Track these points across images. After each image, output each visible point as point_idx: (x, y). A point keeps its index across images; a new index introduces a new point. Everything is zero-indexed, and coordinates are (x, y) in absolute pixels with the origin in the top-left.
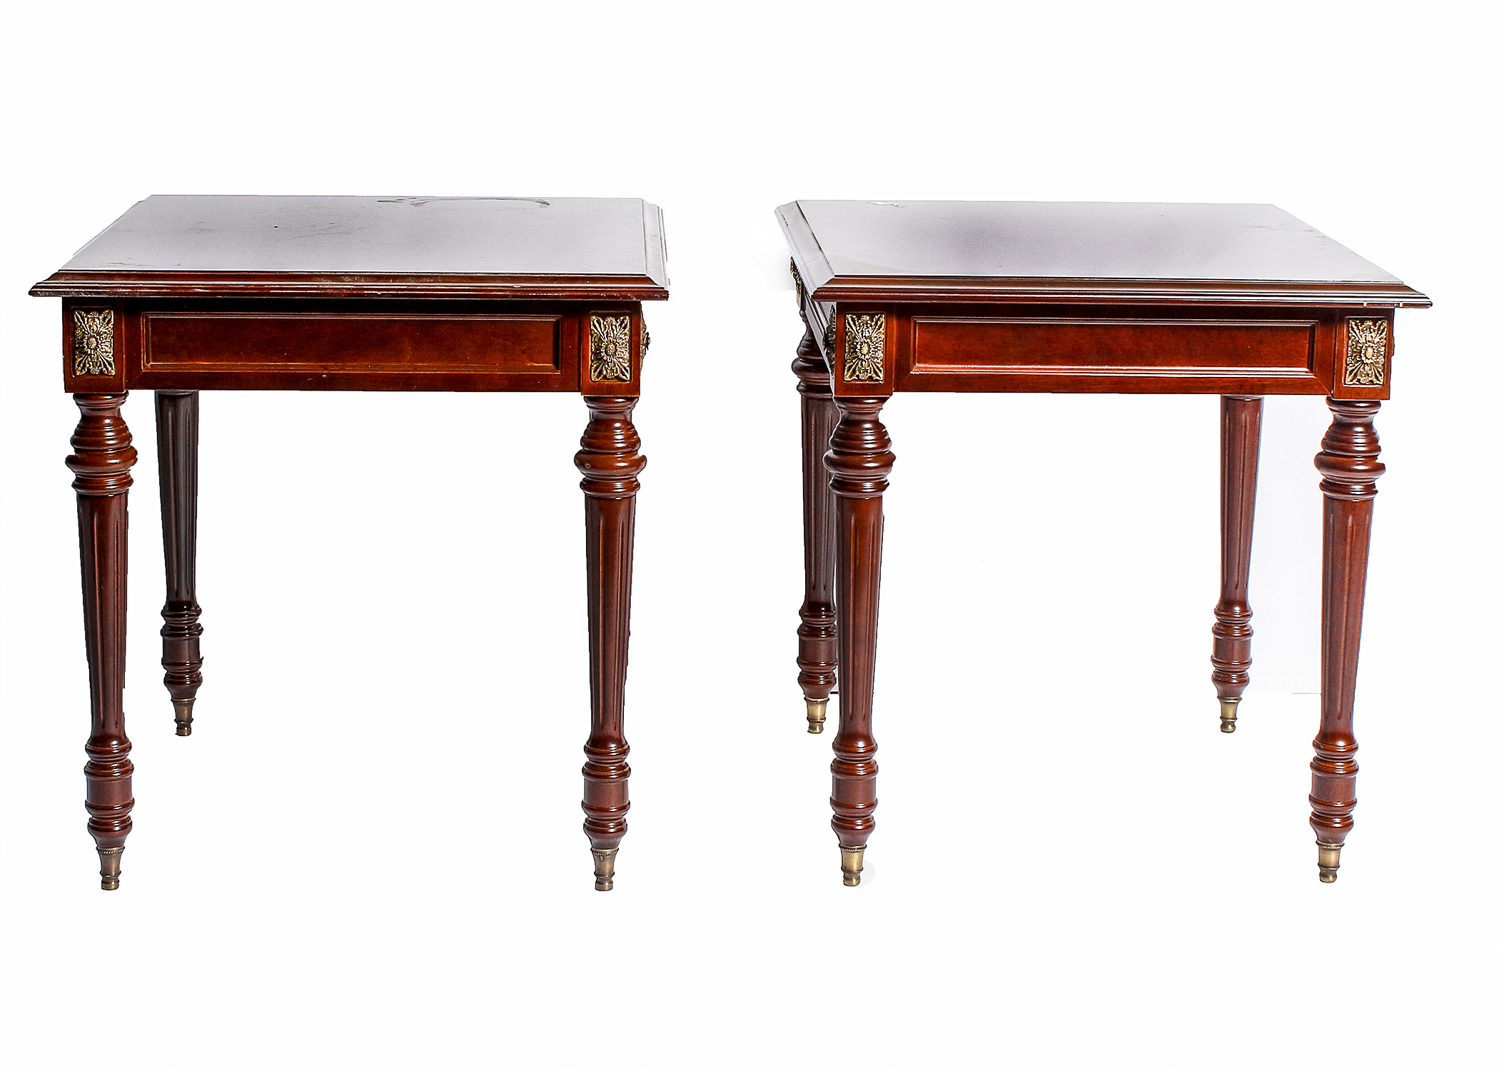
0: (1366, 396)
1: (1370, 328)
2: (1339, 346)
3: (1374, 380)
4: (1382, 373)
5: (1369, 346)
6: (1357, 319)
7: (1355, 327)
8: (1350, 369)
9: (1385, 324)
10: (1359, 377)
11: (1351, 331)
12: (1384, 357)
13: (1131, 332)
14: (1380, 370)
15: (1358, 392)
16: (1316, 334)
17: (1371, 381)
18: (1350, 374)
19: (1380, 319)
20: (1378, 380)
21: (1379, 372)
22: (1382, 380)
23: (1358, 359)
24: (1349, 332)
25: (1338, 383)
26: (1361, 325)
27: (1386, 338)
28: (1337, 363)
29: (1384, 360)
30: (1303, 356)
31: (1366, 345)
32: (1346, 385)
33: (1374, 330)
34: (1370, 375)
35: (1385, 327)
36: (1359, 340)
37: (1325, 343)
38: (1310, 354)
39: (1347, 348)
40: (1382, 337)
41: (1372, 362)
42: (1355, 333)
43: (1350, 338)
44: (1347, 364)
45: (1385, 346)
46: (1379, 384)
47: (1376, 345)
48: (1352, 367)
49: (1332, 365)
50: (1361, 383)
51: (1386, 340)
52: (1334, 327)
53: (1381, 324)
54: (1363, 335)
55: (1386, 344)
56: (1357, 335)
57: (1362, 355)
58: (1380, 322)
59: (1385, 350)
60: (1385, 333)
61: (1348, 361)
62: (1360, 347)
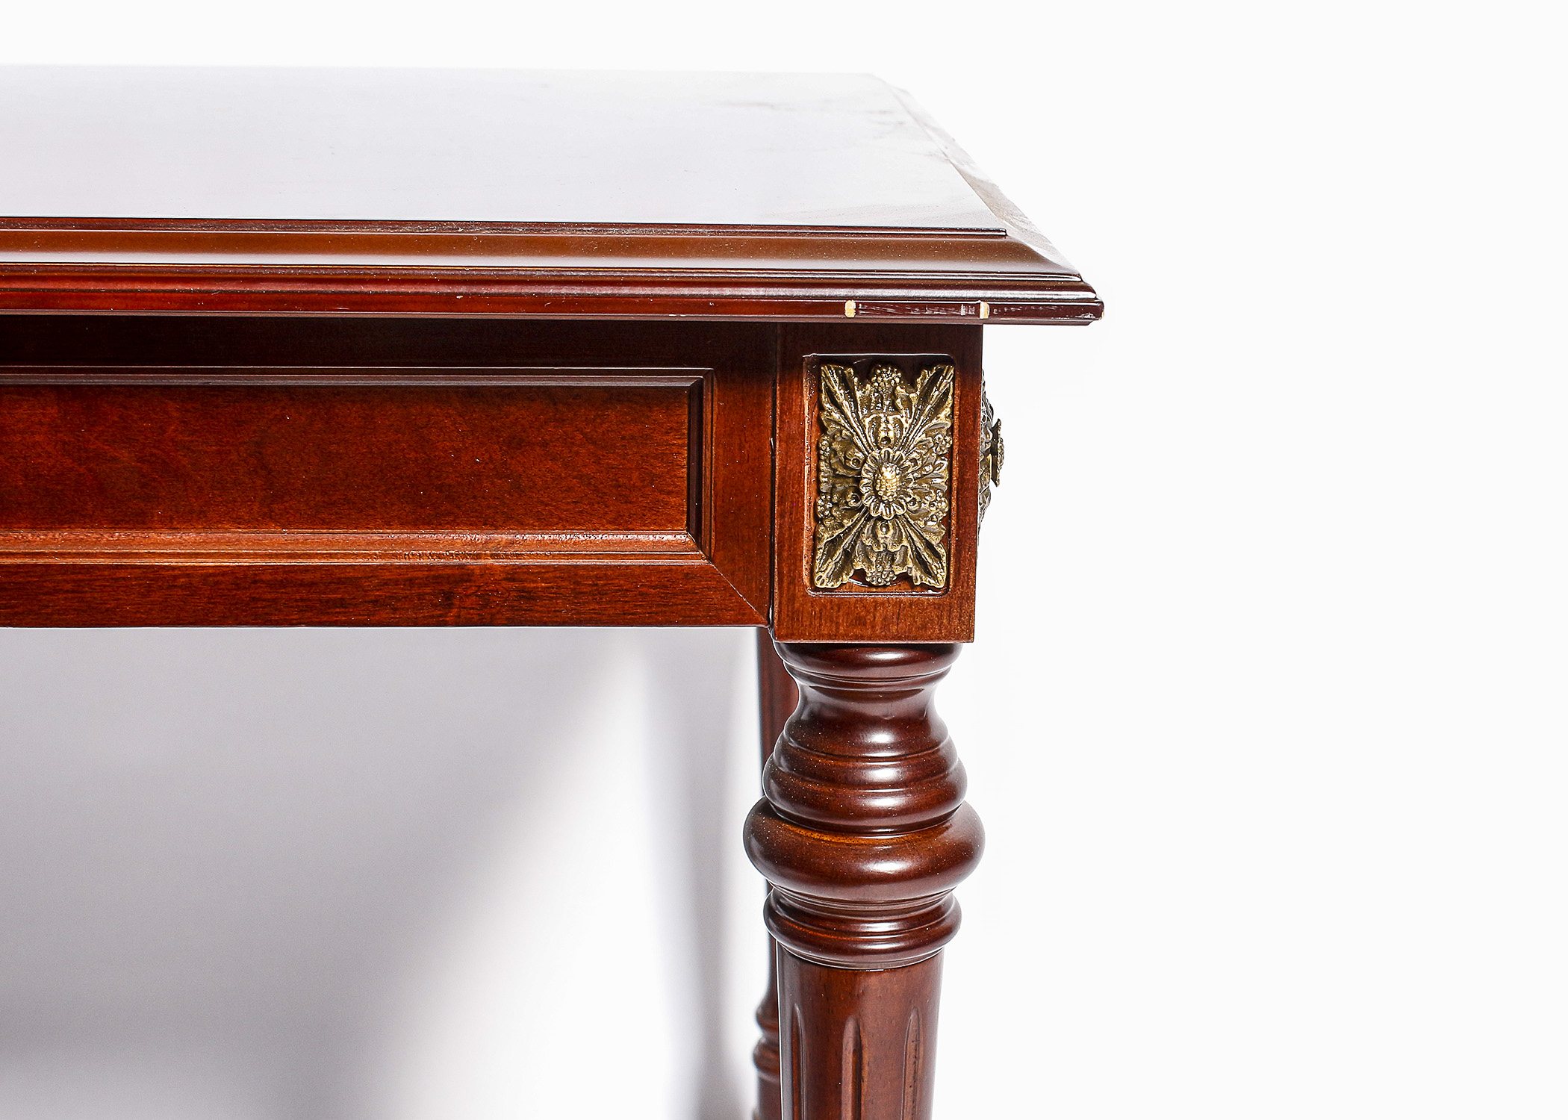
0: (886, 625)
1: (894, 395)
2: (787, 454)
3: (916, 573)
4: (942, 551)
5: (888, 459)
6: (847, 362)
7: (840, 393)
8: (826, 537)
9: (946, 382)
10: (859, 565)
11: (827, 406)
12: (948, 494)
13: (53, 411)
14: (935, 541)
15: (859, 615)
16: (707, 410)
17: (905, 578)
18: (830, 554)
19: (928, 364)
20: (927, 571)
21: (929, 546)
22: (942, 575)
23: (852, 504)
24: (822, 408)
25: (789, 583)
26: (862, 384)
27: (952, 428)
28: (782, 516)
29: (950, 504)
30: (670, 493)
31: (876, 453)
32: (817, 589)
33: (908, 402)
34: (898, 558)
35: (948, 390)
36: (855, 438)
37: (741, 447)
38: (694, 483)
39: (814, 465)
40: (938, 428)
41: (900, 512)
42: (842, 412)
43: (823, 430)
44: (818, 520)
45: (950, 455)
46: (934, 589)
47: (914, 455)
48: (833, 528)
49: (767, 521)
50: (870, 585)
51: (952, 435)
52: (770, 392)
53: (933, 381)
54: (867, 421)
55: (951, 448)
56: (846, 418)
57: (864, 490)
58: (928, 374)
59: (950, 468)
60: (947, 411)
61: (819, 509)
62: (858, 461)
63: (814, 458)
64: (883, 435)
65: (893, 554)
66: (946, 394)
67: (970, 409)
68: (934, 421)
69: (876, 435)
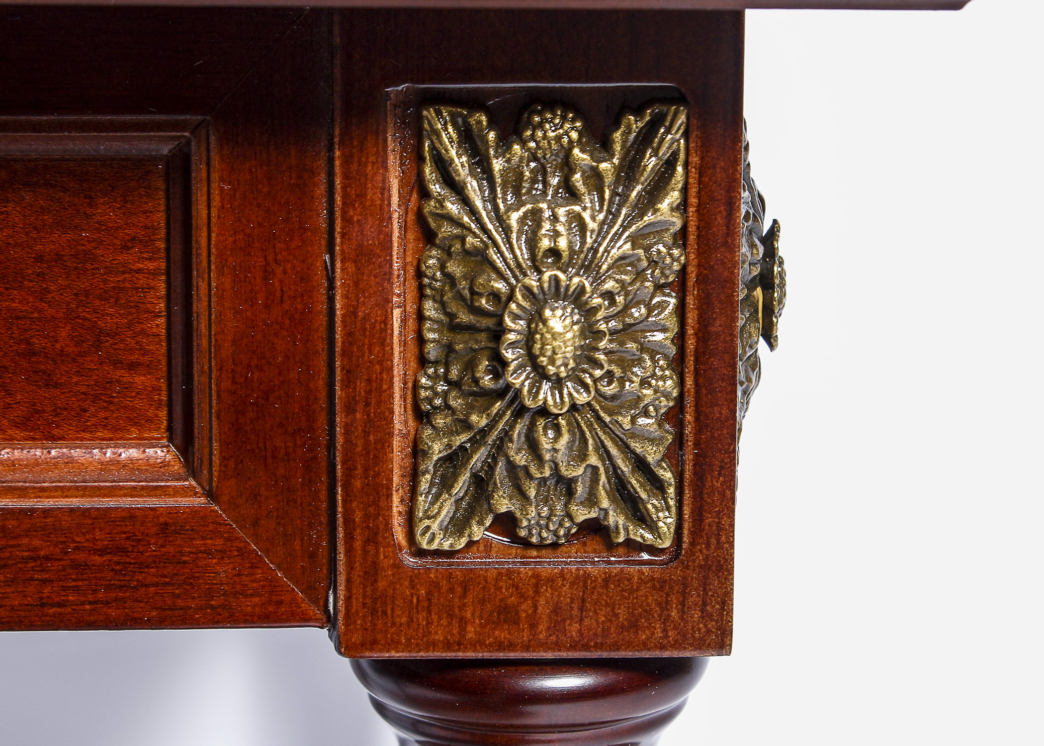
0: (557, 622)
1: (567, 166)
2: (356, 285)
3: (616, 519)
4: (667, 475)
5: (557, 291)
6: (474, 102)
7: (460, 163)
8: (437, 449)
9: (672, 140)
10: (503, 505)
11: (436, 188)
12: (678, 363)
14: (653, 454)
15: (504, 603)
16: (199, 200)
17: (594, 529)
18: (445, 484)
19: (636, 103)
20: (638, 516)
21: (641, 464)
22: (666, 522)
23: (487, 382)
24: (425, 194)
25: (367, 541)
26: (504, 144)
27: (684, 228)
28: (350, 409)
29: (681, 383)
30: (132, 367)
31: (532, 281)
32: (421, 553)
33: (595, 179)
34: (580, 490)
35: (675, 155)
36: (492, 252)
37: (267, 274)
38: (178, 346)
39: (411, 308)
40: (655, 229)
41: (582, 398)
42: (465, 201)
43: (429, 237)
44: (422, 417)
45: (681, 286)
46: (652, 549)
47: (610, 285)
48: (451, 432)
49: (322, 420)
50: (526, 543)
51: (684, 246)
52: (322, 163)
53: (646, 139)
54: (514, 218)
55: (683, 272)
56: (473, 212)
57: (509, 355)
58: (634, 124)
59: (681, 311)
60: (673, 197)
61: (423, 394)
62: (495, 296)
63: (411, 295)
64: (545, 243)
65: (573, 481)
66: (670, 164)
67: (720, 194)
68: (648, 218)
69: (532, 244)
